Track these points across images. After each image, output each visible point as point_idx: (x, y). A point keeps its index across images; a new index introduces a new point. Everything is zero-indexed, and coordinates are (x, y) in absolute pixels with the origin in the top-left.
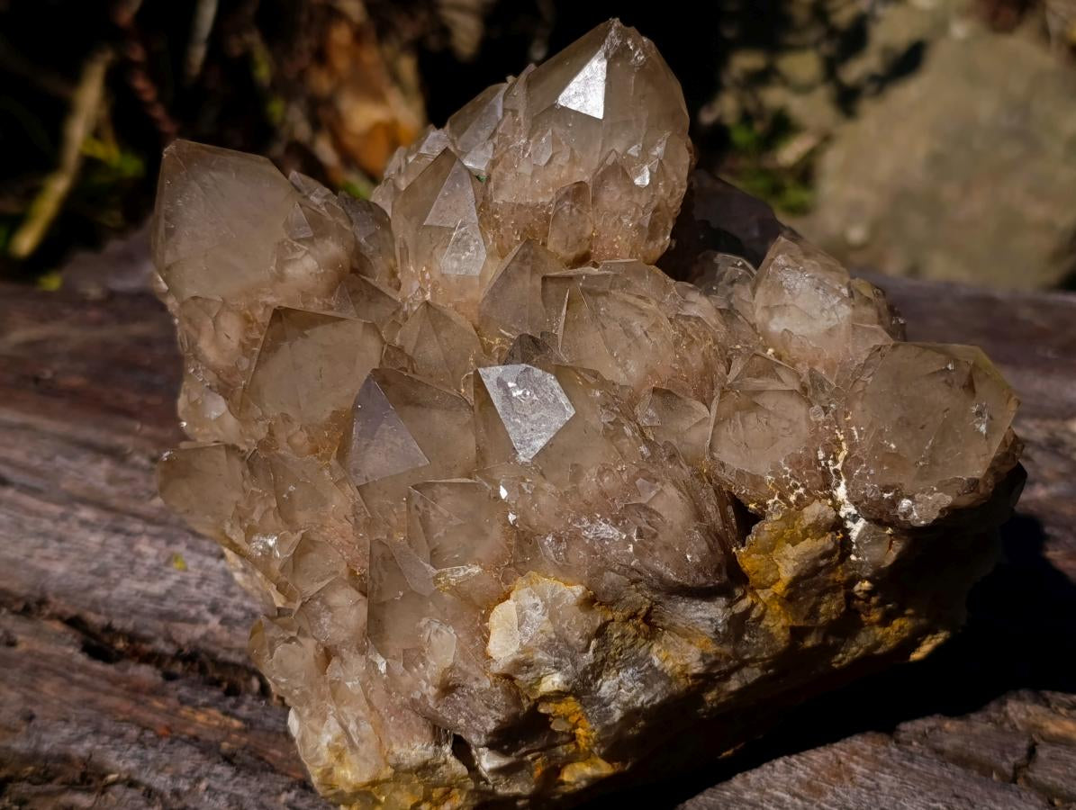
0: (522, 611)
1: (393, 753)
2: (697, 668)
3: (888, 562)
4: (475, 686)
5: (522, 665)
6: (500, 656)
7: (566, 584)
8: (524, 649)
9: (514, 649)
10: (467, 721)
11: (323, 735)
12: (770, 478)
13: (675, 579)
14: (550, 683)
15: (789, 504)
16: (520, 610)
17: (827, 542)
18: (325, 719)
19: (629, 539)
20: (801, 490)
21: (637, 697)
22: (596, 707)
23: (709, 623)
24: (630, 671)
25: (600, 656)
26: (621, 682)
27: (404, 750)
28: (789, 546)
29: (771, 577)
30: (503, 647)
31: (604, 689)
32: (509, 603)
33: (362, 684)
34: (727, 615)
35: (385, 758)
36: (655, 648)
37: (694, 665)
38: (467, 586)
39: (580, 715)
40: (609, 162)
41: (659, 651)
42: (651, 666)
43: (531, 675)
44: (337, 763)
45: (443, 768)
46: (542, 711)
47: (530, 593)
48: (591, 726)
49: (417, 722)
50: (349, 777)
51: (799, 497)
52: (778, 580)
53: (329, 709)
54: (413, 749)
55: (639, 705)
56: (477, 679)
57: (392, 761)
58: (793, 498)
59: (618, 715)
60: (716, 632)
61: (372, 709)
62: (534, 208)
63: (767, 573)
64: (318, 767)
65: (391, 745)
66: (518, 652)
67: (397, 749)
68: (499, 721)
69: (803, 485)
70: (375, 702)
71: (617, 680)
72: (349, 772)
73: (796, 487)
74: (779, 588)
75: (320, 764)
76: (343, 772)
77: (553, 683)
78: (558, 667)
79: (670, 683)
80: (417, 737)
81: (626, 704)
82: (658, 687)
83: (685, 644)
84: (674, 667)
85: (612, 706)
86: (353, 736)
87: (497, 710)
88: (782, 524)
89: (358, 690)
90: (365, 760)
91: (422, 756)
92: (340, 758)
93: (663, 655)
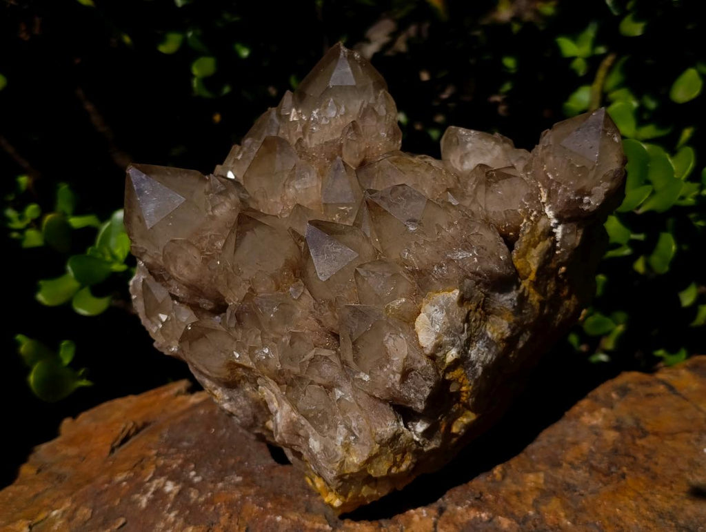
0: (430, 316)
1: (378, 433)
2: (508, 333)
3: (577, 244)
4: (419, 366)
5: (438, 346)
6: (427, 344)
7: (449, 291)
8: (439, 336)
9: (433, 338)
10: (415, 395)
11: (338, 438)
12: (520, 210)
13: (498, 271)
14: (450, 356)
15: (532, 222)
16: (429, 316)
17: (548, 243)
18: (336, 427)
19: (474, 255)
20: (535, 213)
21: (486, 357)
22: (470, 369)
23: (510, 302)
24: (481, 342)
25: (469, 333)
26: (479, 350)
27: (383, 429)
28: (533, 249)
29: (528, 270)
30: (427, 339)
31: (472, 355)
32: (422, 314)
33: (353, 396)
34: (517, 295)
35: (374, 438)
36: (488, 327)
37: (507, 331)
38: (402, 309)
39: (463, 377)
40: (365, 106)
41: (490, 328)
42: (488, 338)
43: (442, 353)
44: (347, 455)
45: (402, 437)
46: (447, 378)
47: (431, 305)
48: (469, 383)
49: (387, 409)
50: (355, 461)
51: (536, 216)
52: (531, 272)
53: (338, 420)
54: (387, 427)
55: (488, 362)
56: (419, 362)
57: (378, 439)
58: (532, 218)
59: (480, 370)
60: (514, 307)
61: (362, 410)
62: (334, 142)
63: (526, 269)
64: (337, 462)
65: (376, 428)
66: (436, 339)
67: (379, 430)
68: (431, 387)
69: (536, 210)
70: (362, 405)
71: (476, 349)
72: (355, 458)
73: (533, 211)
74: (532, 277)
75: (338, 459)
76: (351, 459)
77: (452, 355)
78: (453, 345)
79: (497, 346)
80: (388, 418)
81: (483, 362)
82: (493, 349)
83: (500, 320)
84: (498, 335)
85: (477, 366)
86: (354, 431)
87: (430, 380)
88: (530, 235)
89: (353, 401)
90: (364, 444)
91: (393, 429)
92: (347, 451)
93: (492, 330)
